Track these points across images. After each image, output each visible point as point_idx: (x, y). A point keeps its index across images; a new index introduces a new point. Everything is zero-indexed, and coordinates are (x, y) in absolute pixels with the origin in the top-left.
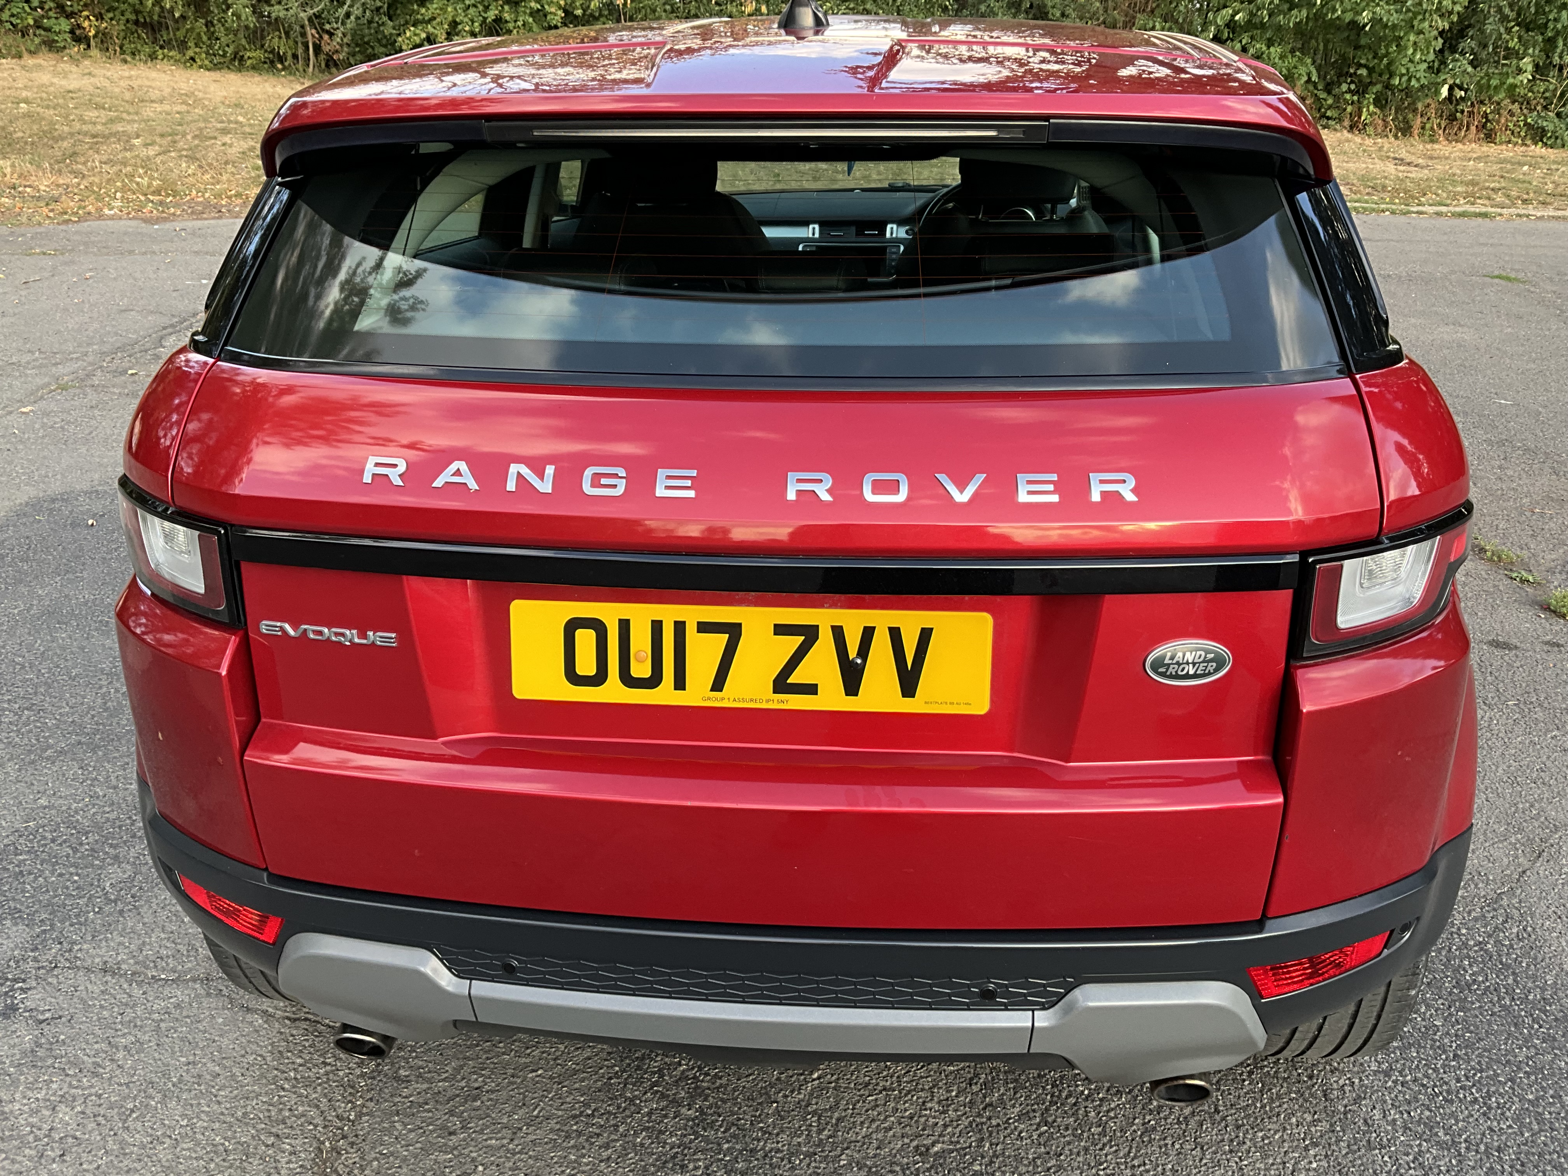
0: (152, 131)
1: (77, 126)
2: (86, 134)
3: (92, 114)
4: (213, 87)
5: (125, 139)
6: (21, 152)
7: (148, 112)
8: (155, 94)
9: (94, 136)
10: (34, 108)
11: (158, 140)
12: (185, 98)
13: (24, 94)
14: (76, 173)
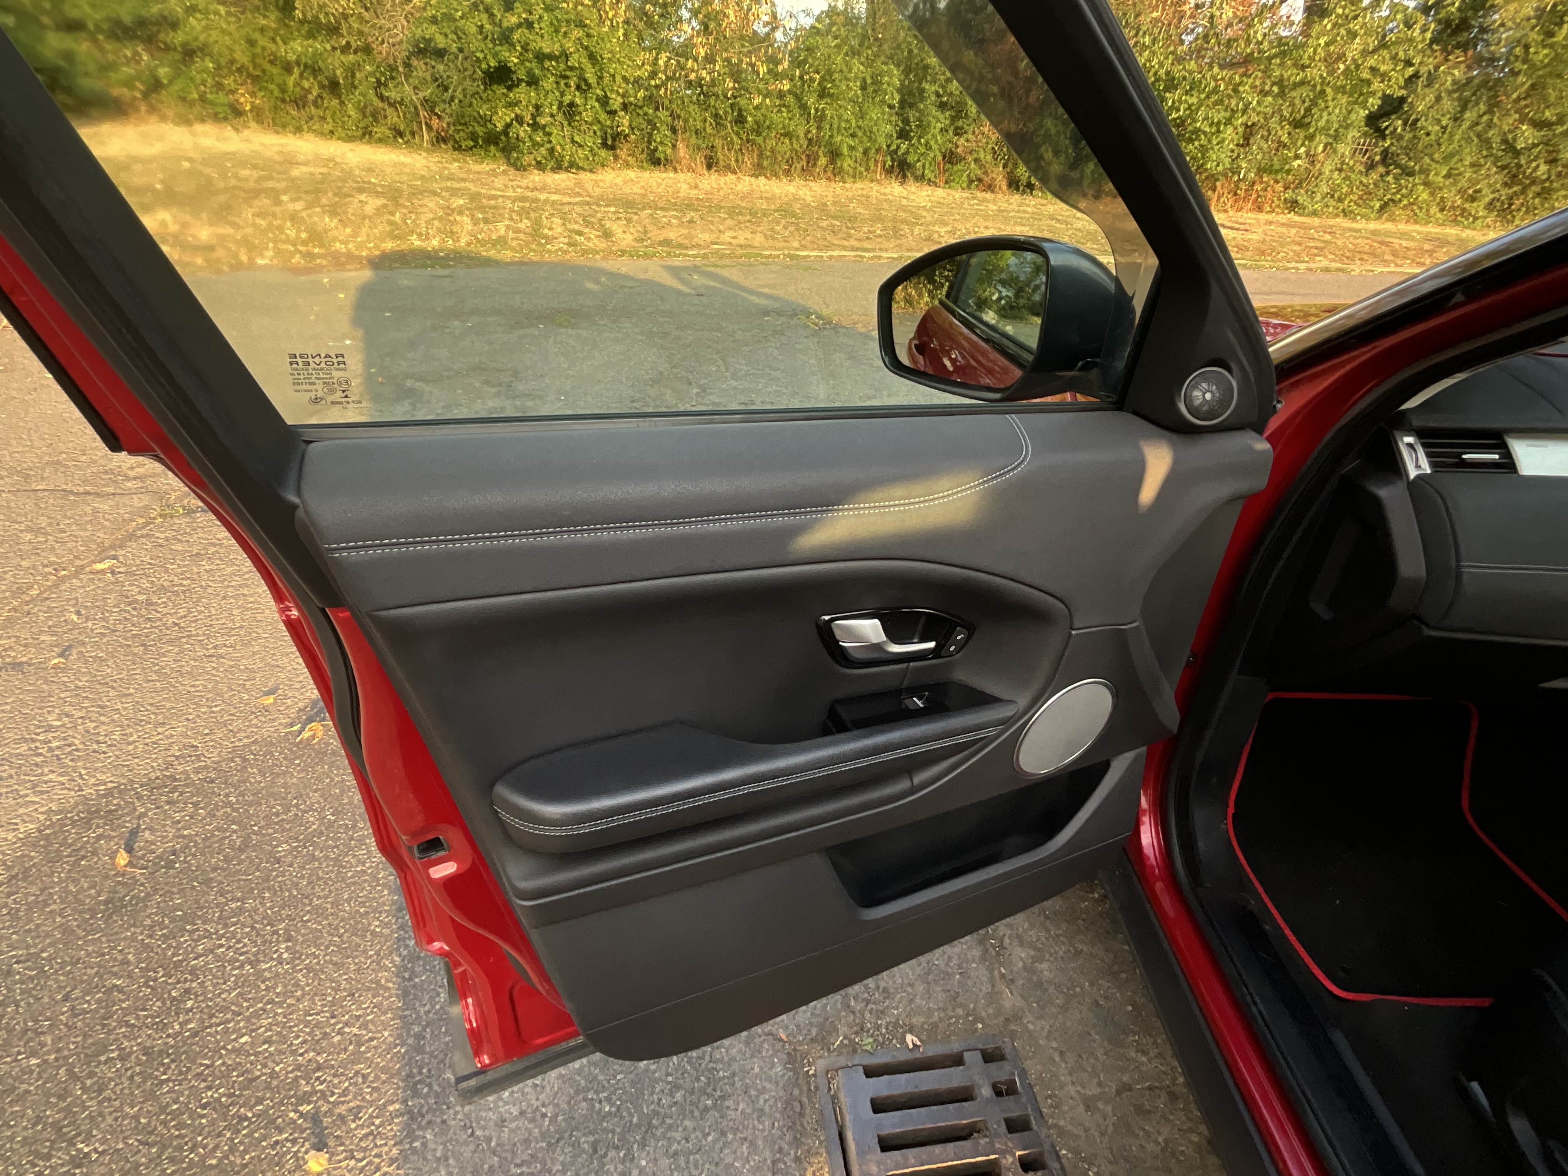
1: (234, 183)
12: (326, 162)
13: (189, 154)
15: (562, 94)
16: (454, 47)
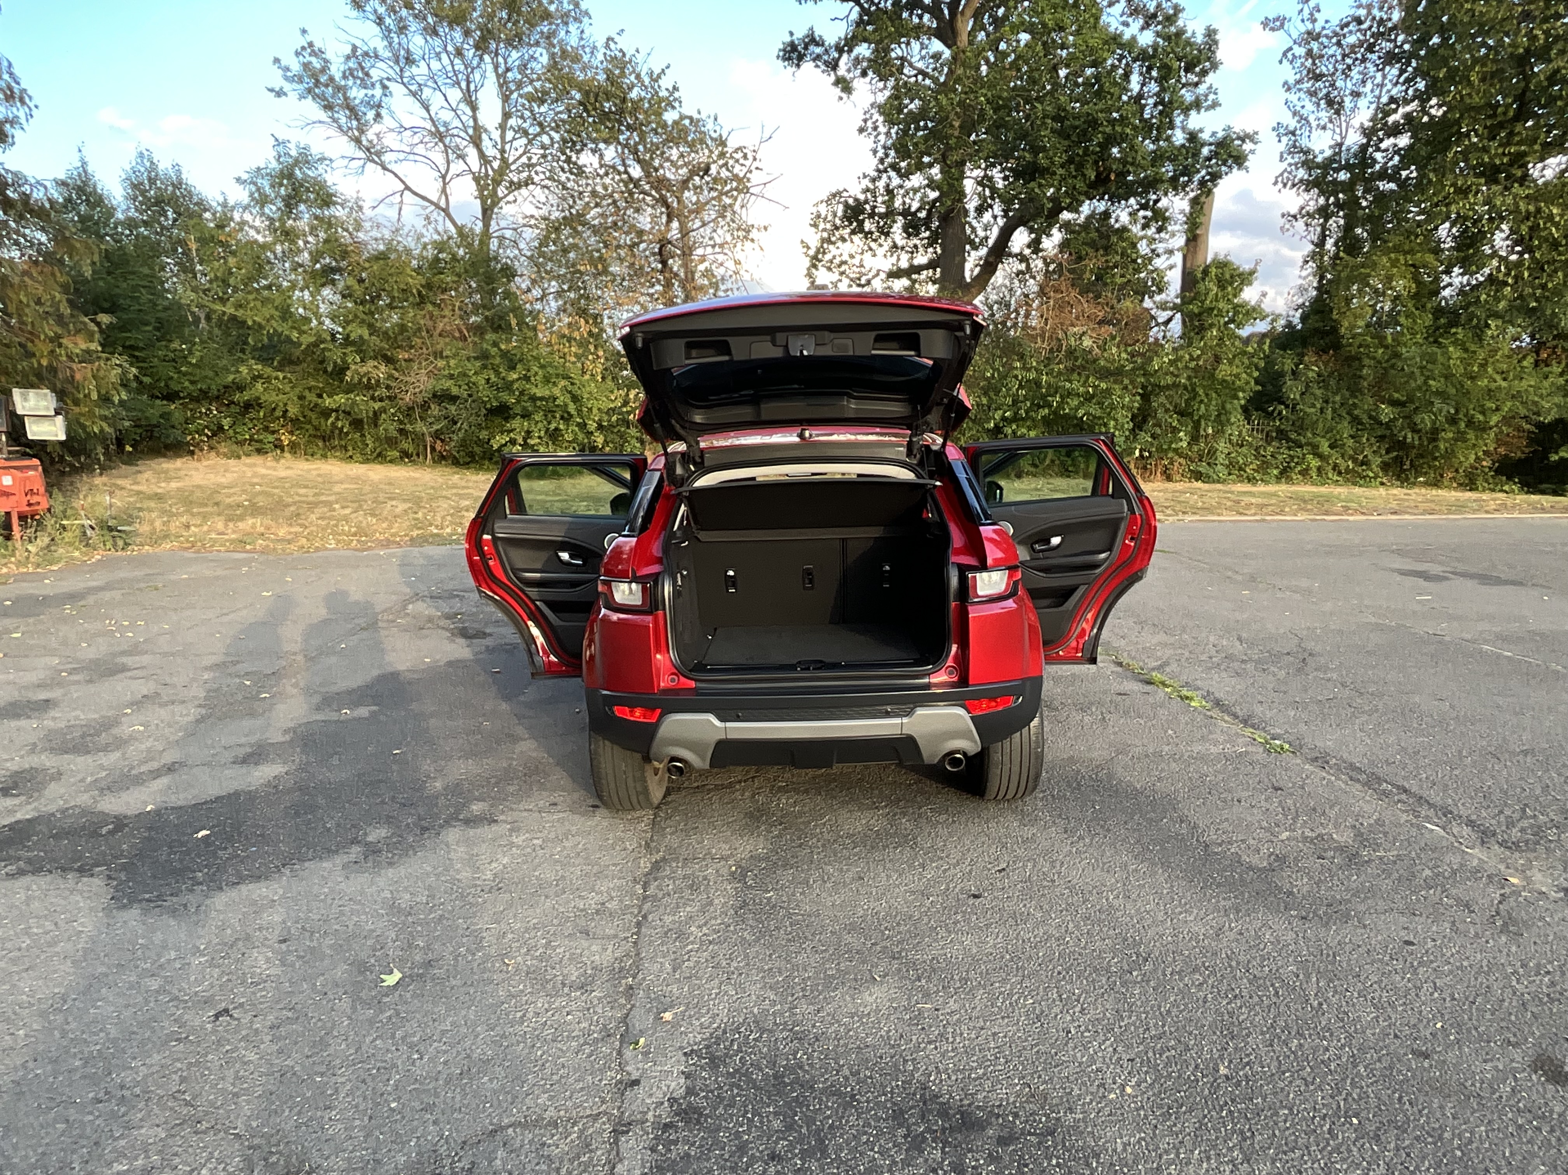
0: (346, 500)
1: (297, 498)
3: (302, 491)
4: (371, 474)
6: (264, 514)
7: (337, 488)
8: (336, 478)
10: (264, 488)
12: (355, 479)
13: (255, 480)
14: (301, 525)
15: (549, 423)
16: (465, 395)
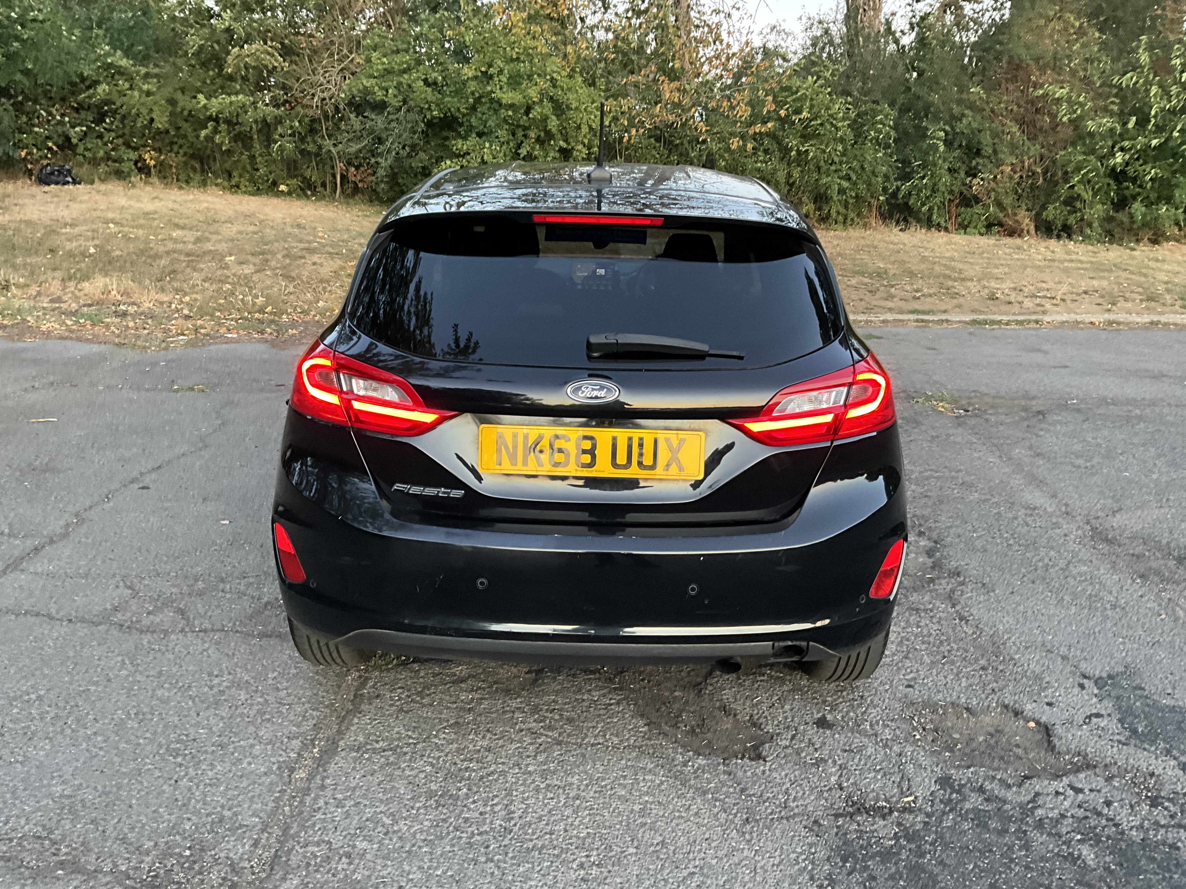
2: (180, 252)
3: (178, 234)
5: (218, 257)
7: (227, 231)
8: (222, 216)
9: (188, 255)
10: (122, 228)
11: (250, 257)
